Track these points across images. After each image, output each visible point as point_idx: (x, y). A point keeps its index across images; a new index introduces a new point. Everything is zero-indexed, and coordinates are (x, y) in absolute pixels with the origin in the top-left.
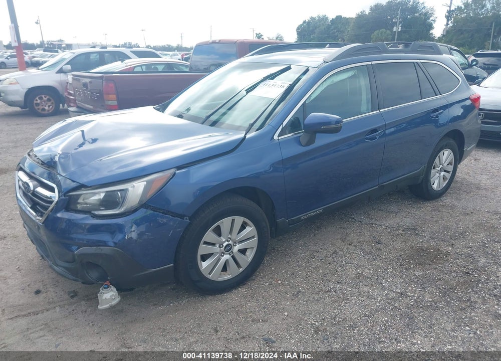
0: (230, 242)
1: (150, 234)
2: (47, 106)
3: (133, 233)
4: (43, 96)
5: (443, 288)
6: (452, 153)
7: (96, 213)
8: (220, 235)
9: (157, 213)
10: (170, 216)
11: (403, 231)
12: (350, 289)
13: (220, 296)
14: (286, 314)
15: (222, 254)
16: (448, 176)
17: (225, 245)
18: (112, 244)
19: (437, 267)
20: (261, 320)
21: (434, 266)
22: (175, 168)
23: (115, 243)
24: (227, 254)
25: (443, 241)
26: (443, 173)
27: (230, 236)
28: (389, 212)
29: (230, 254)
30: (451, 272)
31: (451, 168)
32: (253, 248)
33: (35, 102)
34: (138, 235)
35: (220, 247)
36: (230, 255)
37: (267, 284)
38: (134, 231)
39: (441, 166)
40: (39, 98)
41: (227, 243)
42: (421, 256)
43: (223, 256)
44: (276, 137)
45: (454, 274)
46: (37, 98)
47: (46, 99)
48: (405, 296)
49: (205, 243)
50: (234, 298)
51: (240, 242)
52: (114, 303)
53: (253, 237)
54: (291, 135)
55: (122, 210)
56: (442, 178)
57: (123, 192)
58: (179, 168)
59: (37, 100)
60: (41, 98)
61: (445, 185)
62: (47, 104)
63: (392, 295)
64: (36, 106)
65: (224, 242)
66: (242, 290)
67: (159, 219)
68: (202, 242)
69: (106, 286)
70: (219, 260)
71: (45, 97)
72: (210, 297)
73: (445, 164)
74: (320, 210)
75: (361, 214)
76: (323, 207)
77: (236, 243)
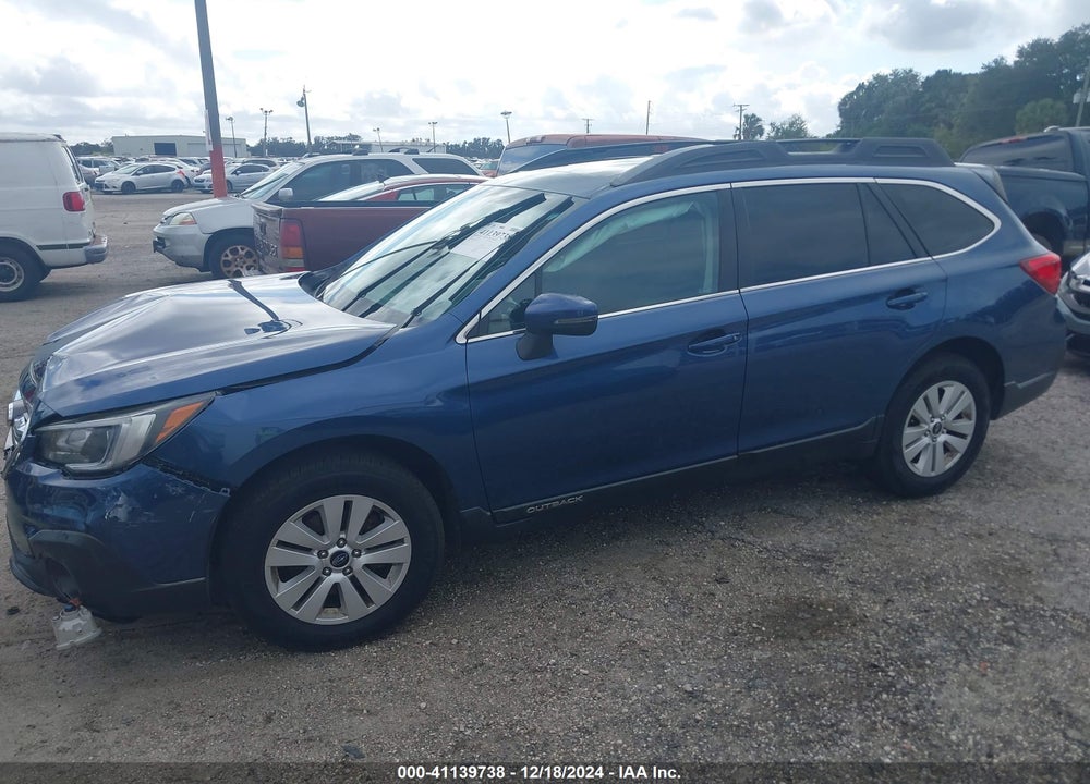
0: (346, 548)
1: (152, 514)
2: (245, 266)
3: (120, 509)
4: (239, 247)
5: (794, 692)
6: (967, 394)
7: (71, 466)
8: (320, 530)
9: (168, 475)
10: (192, 484)
11: (796, 560)
12: (586, 672)
13: (319, 657)
14: (423, 705)
15: (327, 571)
16: (961, 445)
17: (331, 552)
18: (83, 527)
19: (815, 645)
20: (365, 712)
21: (810, 643)
22: (219, 389)
23: (87, 526)
24: (338, 572)
25: (872, 590)
26: (942, 438)
27: (343, 536)
28: (793, 516)
29: (344, 572)
30: (837, 660)
31: (968, 426)
32: (400, 565)
33: (224, 258)
34: (129, 513)
35: (319, 556)
36: (345, 574)
37: (428, 642)
38: (121, 506)
39: (937, 421)
40: (231, 252)
41: (336, 548)
42: (796, 618)
43: (329, 574)
44: (461, 339)
45: (841, 666)
46: (228, 252)
47: (244, 253)
48: (694, 701)
49: (282, 544)
50: (344, 663)
51: (369, 550)
52: (80, 640)
53: (401, 541)
54: (511, 332)
55: (108, 465)
56: (940, 449)
57: (113, 431)
58: (227, 391)
59: (227, 256)
60: (234, 252)
61: (950, 465)
62: (244, 263)
63: (671, 694)
64: (225, 266)
65: (331, 546)
66: (370, 650)
67: (169, 486)
68: (274, 541)
69: (69, 607)
70: (319, 581)
71: (242, 249)
72: (302, 656)
73: (950, 417)
74: (575, 497)
75: (727, 516)
76: (583, 491)
77: (360, 551)
